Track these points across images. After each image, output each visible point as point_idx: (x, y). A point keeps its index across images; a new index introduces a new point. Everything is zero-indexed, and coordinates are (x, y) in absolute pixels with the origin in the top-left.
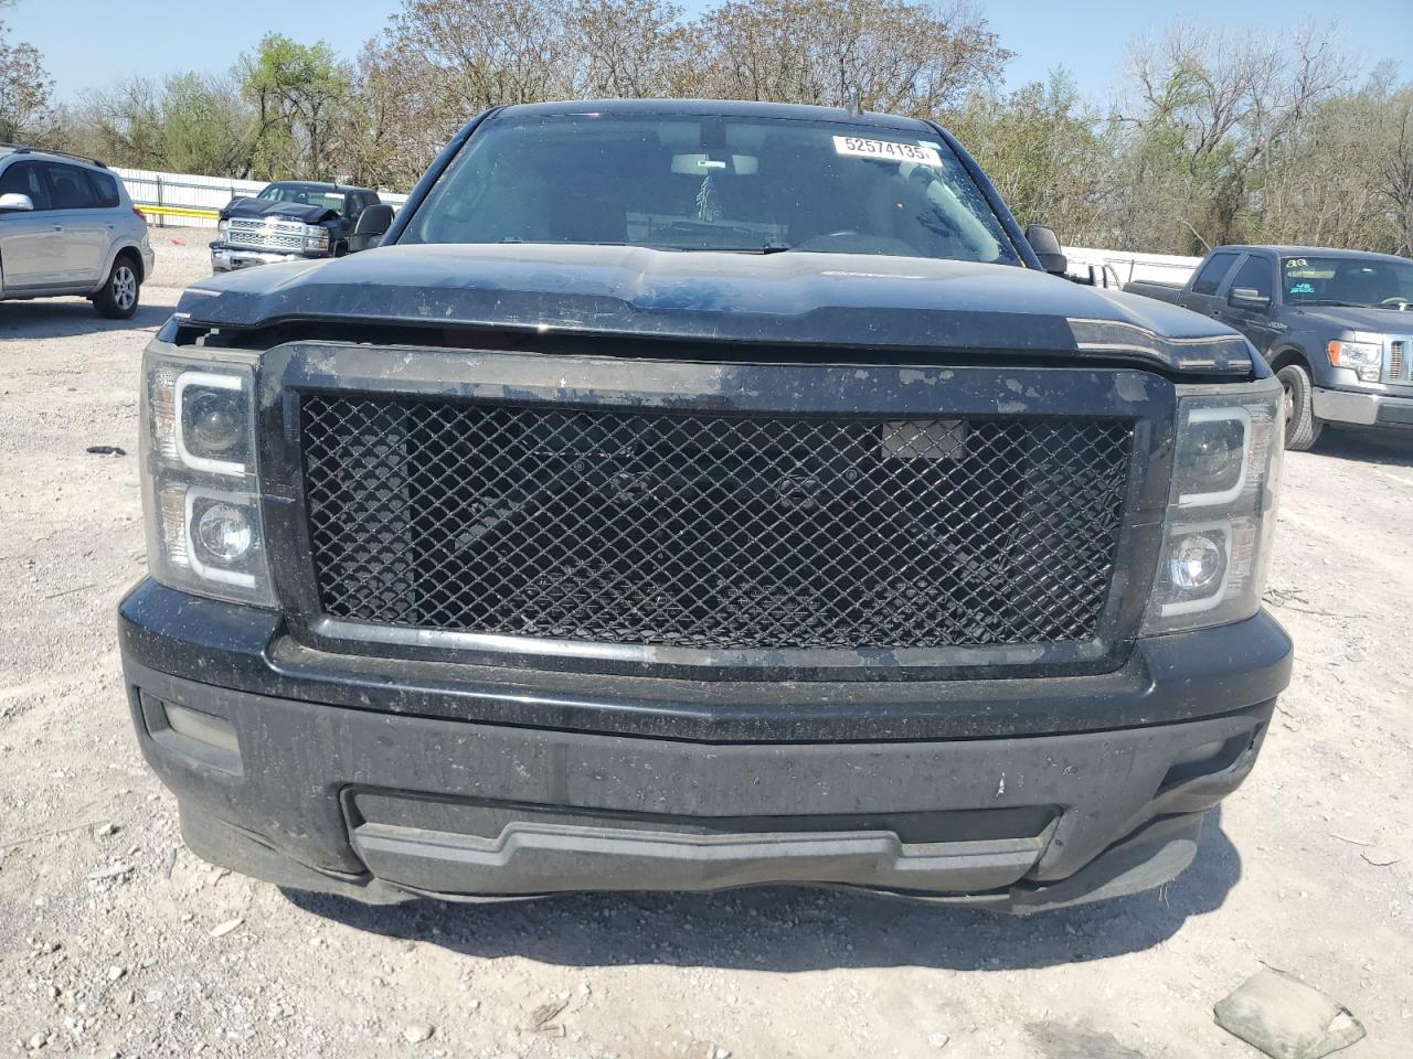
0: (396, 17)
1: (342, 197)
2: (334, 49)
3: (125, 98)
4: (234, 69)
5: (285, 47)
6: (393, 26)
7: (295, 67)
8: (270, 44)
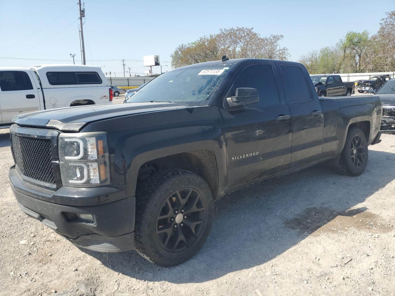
0: (383, 19)
1: (326, 78)
2: (369, 32)
3: (310, 56)
4: (337, 44)
5: (354, 35)
6: (382, 22)
7: (356, 40)
8: (349, 35)
